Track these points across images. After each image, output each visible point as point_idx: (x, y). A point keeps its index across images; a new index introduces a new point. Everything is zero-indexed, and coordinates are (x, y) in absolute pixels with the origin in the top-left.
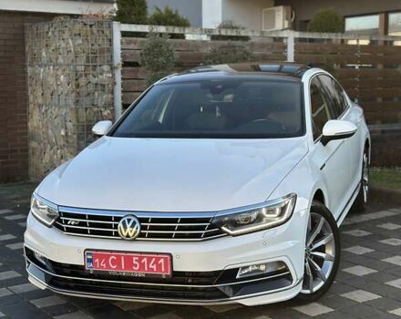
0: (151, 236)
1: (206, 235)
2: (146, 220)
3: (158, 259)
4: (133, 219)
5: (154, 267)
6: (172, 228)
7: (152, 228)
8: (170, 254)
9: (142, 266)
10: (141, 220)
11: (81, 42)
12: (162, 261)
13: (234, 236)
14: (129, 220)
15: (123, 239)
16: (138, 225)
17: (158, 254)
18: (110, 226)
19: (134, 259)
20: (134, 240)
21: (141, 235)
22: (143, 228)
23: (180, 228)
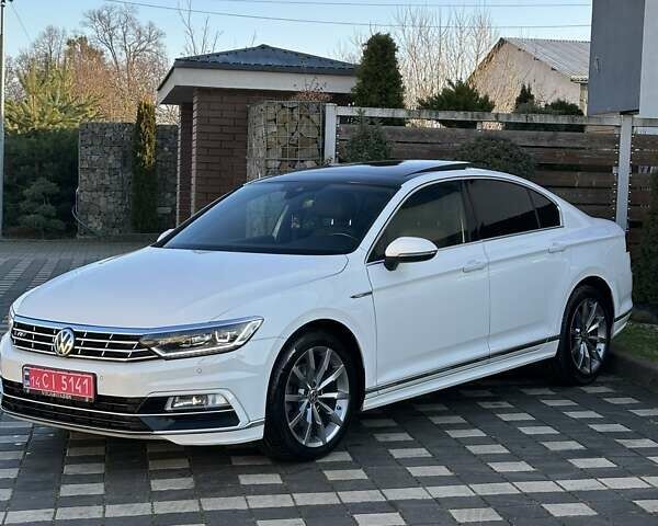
0: (83, 352)
1: (134, 355)
2: (80, 334)
3: (83, 379)
4: (69, 332)
5: (79, 388)
6: (102, 345)
7: (86, 344)
8: (94, 374)
9: (69, 385)
10: (77, 334)
11: (275, 130)
12: (86, 381)
13: (167, 359)
14: (65, 333)
15: (57, 355)
16: (72, 339)
17: (83, 373)
18: (50, 340)
19: (64, 377)
20: (67, 357)
21: (74, 351)
22: (77, 343)
23: (111, 346)
